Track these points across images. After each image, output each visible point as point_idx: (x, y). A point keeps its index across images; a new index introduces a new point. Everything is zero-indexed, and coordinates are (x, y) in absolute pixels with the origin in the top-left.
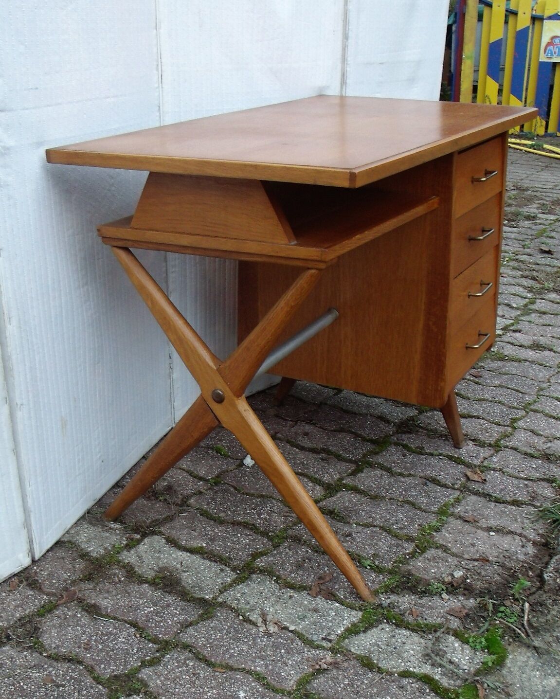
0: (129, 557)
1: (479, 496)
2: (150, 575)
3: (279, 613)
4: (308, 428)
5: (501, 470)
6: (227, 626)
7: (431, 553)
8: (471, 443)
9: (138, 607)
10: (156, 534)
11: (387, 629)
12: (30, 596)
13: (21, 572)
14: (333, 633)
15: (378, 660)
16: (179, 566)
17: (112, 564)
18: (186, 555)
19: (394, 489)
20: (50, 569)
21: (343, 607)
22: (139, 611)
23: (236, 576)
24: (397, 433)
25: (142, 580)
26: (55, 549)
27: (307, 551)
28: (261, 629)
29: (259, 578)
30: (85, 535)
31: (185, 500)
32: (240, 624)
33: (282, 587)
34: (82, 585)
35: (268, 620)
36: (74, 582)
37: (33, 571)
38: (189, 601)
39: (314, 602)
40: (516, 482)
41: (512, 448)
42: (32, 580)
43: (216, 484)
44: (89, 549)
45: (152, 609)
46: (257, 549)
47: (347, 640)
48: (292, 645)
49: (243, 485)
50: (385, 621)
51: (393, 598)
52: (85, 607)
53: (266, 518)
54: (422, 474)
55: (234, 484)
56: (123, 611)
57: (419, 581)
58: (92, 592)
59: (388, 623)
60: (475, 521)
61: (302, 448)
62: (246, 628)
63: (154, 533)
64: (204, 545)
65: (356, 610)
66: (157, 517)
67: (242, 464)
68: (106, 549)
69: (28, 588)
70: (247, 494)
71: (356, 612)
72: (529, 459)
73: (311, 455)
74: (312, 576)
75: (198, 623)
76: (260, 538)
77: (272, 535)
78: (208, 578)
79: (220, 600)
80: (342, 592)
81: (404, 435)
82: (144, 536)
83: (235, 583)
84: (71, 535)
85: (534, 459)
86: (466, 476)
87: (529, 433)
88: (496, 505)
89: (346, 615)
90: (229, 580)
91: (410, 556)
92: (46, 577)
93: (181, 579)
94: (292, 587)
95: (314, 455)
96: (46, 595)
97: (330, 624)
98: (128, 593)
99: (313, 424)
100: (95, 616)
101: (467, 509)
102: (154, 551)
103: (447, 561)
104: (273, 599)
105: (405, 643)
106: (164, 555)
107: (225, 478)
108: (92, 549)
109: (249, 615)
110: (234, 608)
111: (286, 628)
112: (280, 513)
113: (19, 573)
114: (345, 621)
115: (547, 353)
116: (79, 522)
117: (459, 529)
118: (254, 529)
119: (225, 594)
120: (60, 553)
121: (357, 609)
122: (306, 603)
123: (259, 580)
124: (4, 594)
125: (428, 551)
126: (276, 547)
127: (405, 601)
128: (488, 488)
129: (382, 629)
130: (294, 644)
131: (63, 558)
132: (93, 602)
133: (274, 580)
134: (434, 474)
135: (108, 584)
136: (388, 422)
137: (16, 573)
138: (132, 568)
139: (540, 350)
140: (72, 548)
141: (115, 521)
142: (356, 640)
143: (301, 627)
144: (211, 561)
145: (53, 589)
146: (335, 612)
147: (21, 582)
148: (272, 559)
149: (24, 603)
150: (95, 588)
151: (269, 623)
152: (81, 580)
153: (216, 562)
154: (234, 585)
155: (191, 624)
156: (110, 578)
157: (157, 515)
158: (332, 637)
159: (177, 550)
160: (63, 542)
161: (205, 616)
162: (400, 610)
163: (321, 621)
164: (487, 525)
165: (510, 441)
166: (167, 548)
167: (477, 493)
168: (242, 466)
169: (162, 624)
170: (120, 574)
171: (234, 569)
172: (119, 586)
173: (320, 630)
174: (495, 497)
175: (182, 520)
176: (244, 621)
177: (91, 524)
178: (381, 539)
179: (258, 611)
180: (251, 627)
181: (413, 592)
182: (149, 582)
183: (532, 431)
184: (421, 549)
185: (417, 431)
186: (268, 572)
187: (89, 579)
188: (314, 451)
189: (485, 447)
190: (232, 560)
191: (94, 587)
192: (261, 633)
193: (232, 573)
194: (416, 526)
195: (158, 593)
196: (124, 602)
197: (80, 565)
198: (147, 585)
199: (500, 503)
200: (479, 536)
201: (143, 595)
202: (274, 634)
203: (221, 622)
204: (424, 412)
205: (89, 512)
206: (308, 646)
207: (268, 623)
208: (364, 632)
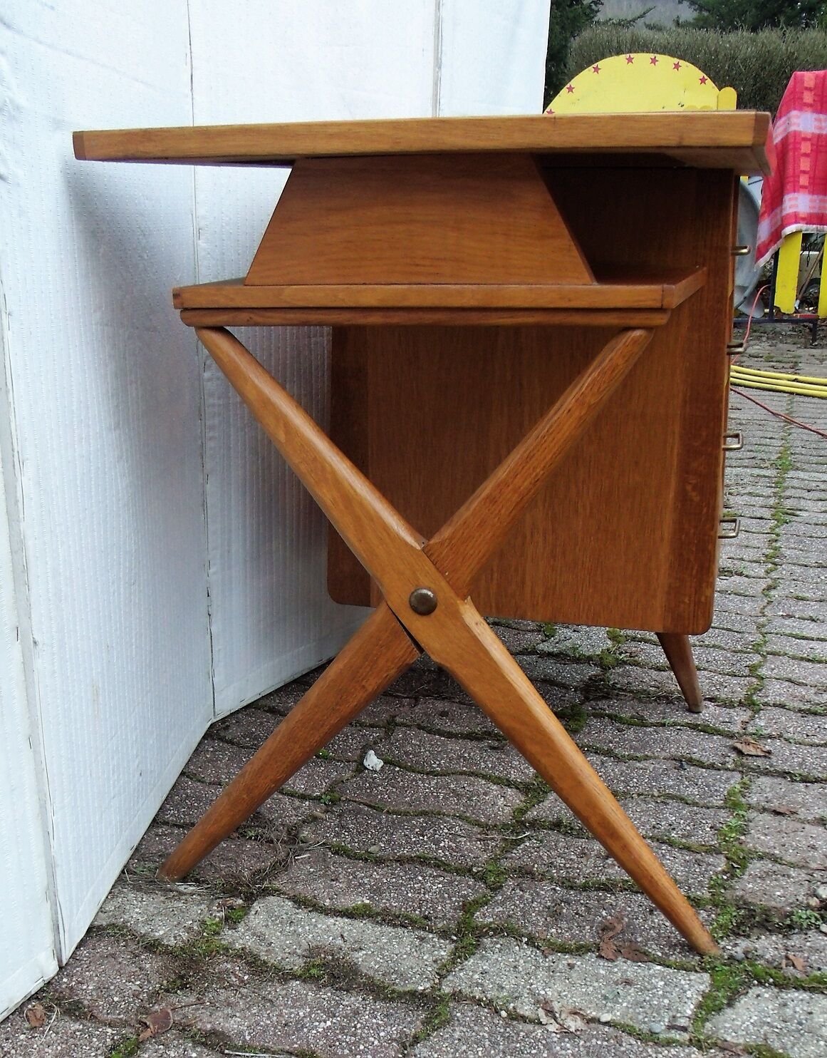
0: (239, 938)
1: (772, 776)
2: (297, 964)
3: (566, 996)
4: (440, 705)
5: (780, 736)
6: (485, 1031)
7: (756, 867)
8: (711, 705)
9: (300, 1025)
10: (269, 894)
11: (767, 995)
12: (78, 1033)
13: (41, 990)
14: (679, 1015)
15: (784, 1048)
16: (339, 942)
17: (214, 954)
18: (342, 922)
19: (635, 780)
20: (96, 979)
21: (671, 971)
22: (305, 1030)
23: (453, 946)
24: (587, 699)
25: (286, 976)
26: (91, 943)
27: (554, 889)
28: (551, 1028)
29: (497, 943)
30: (137, 910)
31: (294, 832)
32: (507, 1025)
33: (546, 952)
34: (173, 999)
35: (556, 1010)
36: (154, 996)
37: (64, 986)
38: (392, 1000)
39: (616, 970)
40: (813, 750)
41: (775, 705)
42: (70, 1003)
43: (334, 802)
44: (157, 934)
45: (329, 1023)
46: (465, 896)
47: (708, 1025)
48: (621, 1045)
49: (380, 800)
50: (756, 982)
51: (743, 944)
52: (197, 1038)
53: (450, 847)
54: (664, 754)
55: (365, 799)
56: (275, 1034)
57: (767, 912)
58: (198, 1009)
59: (761, 984)
60: (793, 813)
61: (450, 735)
62: (522, 1031)
63: (265, 892)
64: (368, 902)
65: (696, 971)
66: (258, 866)
67: (361, 768)
68: (189, 929)
69: (67, 1018)
70: (394, 813)
71: (699, 975)
72: (811, 717)
73: (469, 744)
74: (587, 927)
75: (429, 1035)
76: (458, 878)
77: (478, 872)
78: (405, 956)
79: (446, 990)
80: (654, 946)
81: (599, 703)
82: (250, 898)
83: (460, 957)
84: (111, 914)
85: (818, 717)
86: (735, 749)
87: (787, 683)
88: (806, 786)
89: (683, 982)
90: (443, 953)
91: (728, 875)
92: (94, 993)
93: (356, 964)
94: (564, 950)
95: (475, 743)
96: (110, 1026)
97: (666, 1001)
98: (270, 1001)
99: (446, 698)
100: (226, 1051)
101: (767, 797)
102: (281, 922)
103: (789, 876)
104: (541, 974)
105: (810, 1013)
106: (303, 927)
107: (343, 793)
108: (161, 932)
109: (514, 1008)
110: (480, 1000)
111: (596, 1020)
112: (470, 837)
113: (36, 993)
114: (688, 992)
115: (736, 578)
116: (116, 891)
117: (776, 828)
118: (439, 865)
119: (450, 978)
120: (104, 947)
121: (698, 969)
122: (602, 972)
123: (499, 946)
124: (22, 1037)
125: (751, 866)
126: (496, 888)
127: (767, 946)
128: (778, 763)
129: (758, 996)
130: (624, 1044)
131: (113, 956)
132: (209, 1026)
133: (527, 943)
134: (683, 751)
135: (223, 991)
136: (565, 687)
137: (33, 993)
138: (256, 957)
139: (725, 576)
140: (122, 935)
141: (184, 880)
142: (725, 1022)
143: (618, 1014)
144: (395, 926)
145: (119, 1014)
146: (662, 980)
147: (50, 1009)
148: (501, 909)
149: (70, 1047)
150: (200, 1001)
151: (560, 1015)
152: (167, 991)
153: (406, 927)
154: (459, 960)
155: (416, 1040)
156: (220, 979)
157: (256, 863)
158: (683, 1022)
159: (322, 916)
160: (100, 928)
161: (436, 1021)
162: (767, 961)
163: (648, 998)
164: (812, 816)
165: (767, 697)
166: (302, 914)
167: (767, 773)
168: (362, 771)
169: (362, 1047)
170: (238, 971)
171: (444, 934)
172: (246, 990)
173: (654, 1014)
174: (800, 775)
175: (303, 866)
176: (512, 1019)
177: (139, 889)
178: (664, 855)
179: (526, 998)
180: (530, 1027)
181: (770, 931)
182: (300, 976)
183: (789, 680)
184: (738, 864)
185: (618, 695)
186: (505, 930)
187: (183, 987)
188: (470, 737)
189: (735, 707)
190: (430, 920)
191: (198, 999)
192: (554, 1035)
193: (442, 941)
194: (708, 829)
195: (326, 994)
196: (269, 1018)
197: (150, 964)
198: (298, 982)
199: (812, 782)
200: (813, 834)
201: (298, 1002)
202: (578, 1033)
203: (470, 1027)
204: (610, 669)
205: (126, 870)
206: (651, 1043)
207: (557, 1015)
208: (730, 1005)
